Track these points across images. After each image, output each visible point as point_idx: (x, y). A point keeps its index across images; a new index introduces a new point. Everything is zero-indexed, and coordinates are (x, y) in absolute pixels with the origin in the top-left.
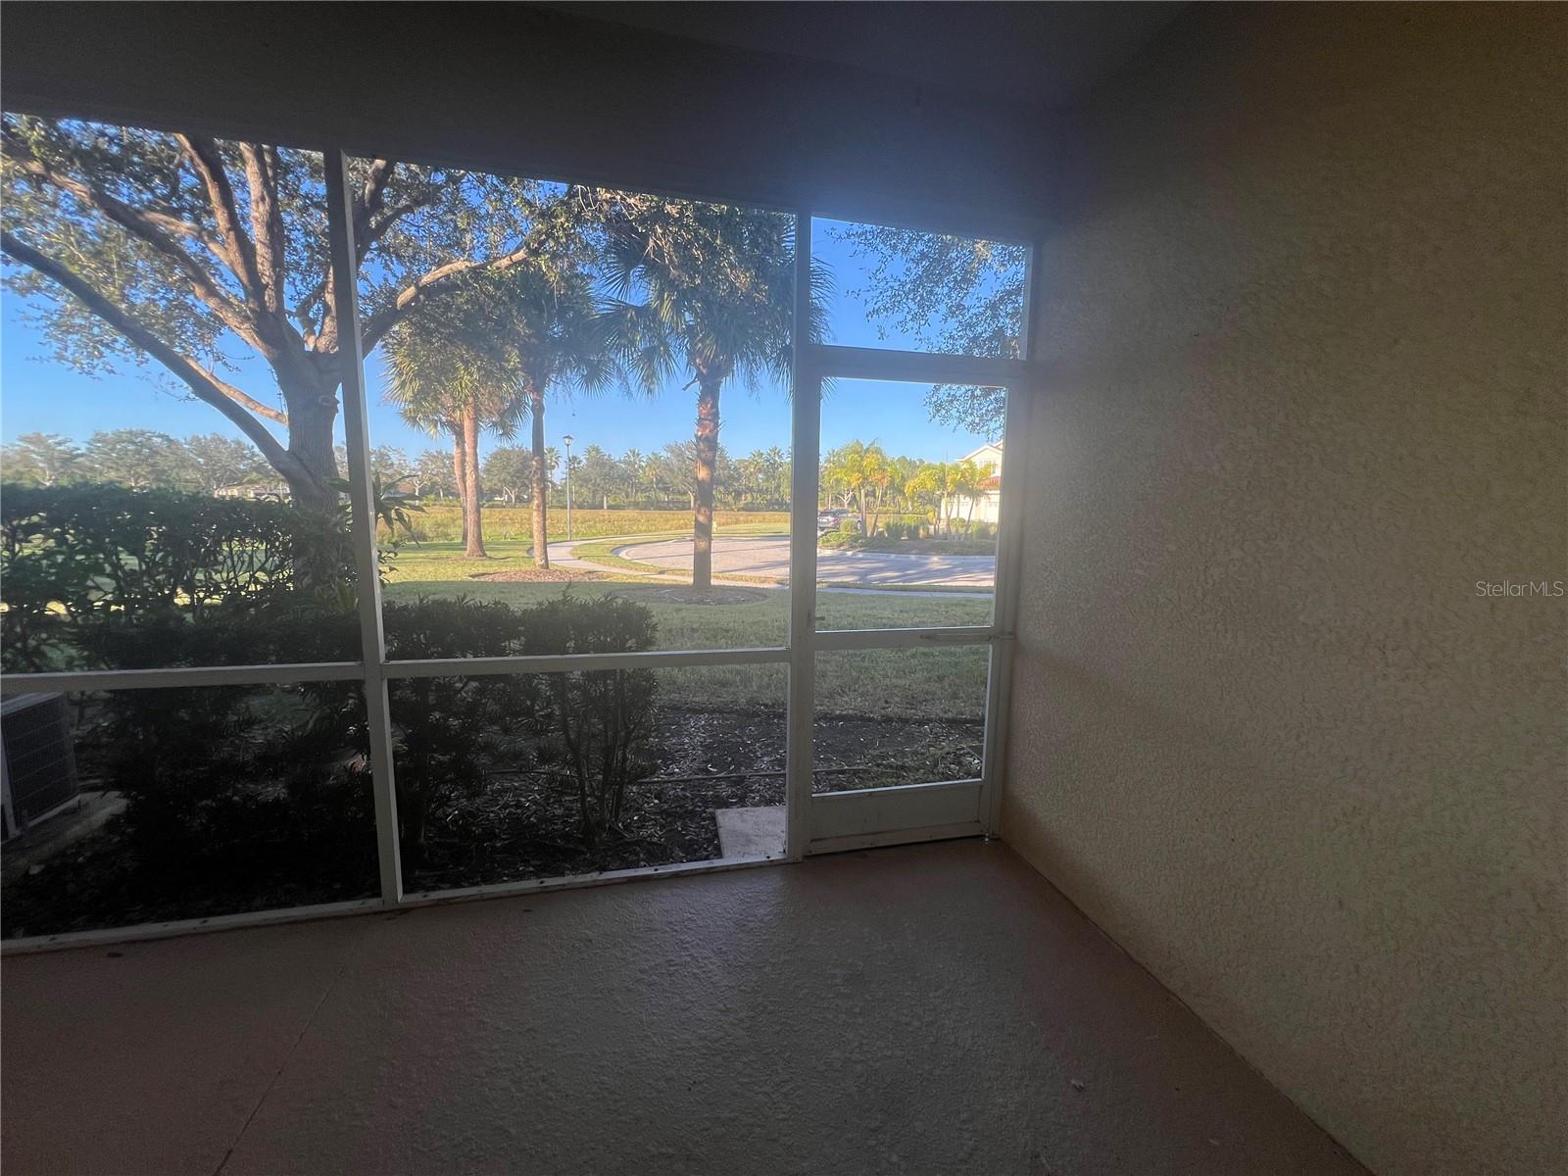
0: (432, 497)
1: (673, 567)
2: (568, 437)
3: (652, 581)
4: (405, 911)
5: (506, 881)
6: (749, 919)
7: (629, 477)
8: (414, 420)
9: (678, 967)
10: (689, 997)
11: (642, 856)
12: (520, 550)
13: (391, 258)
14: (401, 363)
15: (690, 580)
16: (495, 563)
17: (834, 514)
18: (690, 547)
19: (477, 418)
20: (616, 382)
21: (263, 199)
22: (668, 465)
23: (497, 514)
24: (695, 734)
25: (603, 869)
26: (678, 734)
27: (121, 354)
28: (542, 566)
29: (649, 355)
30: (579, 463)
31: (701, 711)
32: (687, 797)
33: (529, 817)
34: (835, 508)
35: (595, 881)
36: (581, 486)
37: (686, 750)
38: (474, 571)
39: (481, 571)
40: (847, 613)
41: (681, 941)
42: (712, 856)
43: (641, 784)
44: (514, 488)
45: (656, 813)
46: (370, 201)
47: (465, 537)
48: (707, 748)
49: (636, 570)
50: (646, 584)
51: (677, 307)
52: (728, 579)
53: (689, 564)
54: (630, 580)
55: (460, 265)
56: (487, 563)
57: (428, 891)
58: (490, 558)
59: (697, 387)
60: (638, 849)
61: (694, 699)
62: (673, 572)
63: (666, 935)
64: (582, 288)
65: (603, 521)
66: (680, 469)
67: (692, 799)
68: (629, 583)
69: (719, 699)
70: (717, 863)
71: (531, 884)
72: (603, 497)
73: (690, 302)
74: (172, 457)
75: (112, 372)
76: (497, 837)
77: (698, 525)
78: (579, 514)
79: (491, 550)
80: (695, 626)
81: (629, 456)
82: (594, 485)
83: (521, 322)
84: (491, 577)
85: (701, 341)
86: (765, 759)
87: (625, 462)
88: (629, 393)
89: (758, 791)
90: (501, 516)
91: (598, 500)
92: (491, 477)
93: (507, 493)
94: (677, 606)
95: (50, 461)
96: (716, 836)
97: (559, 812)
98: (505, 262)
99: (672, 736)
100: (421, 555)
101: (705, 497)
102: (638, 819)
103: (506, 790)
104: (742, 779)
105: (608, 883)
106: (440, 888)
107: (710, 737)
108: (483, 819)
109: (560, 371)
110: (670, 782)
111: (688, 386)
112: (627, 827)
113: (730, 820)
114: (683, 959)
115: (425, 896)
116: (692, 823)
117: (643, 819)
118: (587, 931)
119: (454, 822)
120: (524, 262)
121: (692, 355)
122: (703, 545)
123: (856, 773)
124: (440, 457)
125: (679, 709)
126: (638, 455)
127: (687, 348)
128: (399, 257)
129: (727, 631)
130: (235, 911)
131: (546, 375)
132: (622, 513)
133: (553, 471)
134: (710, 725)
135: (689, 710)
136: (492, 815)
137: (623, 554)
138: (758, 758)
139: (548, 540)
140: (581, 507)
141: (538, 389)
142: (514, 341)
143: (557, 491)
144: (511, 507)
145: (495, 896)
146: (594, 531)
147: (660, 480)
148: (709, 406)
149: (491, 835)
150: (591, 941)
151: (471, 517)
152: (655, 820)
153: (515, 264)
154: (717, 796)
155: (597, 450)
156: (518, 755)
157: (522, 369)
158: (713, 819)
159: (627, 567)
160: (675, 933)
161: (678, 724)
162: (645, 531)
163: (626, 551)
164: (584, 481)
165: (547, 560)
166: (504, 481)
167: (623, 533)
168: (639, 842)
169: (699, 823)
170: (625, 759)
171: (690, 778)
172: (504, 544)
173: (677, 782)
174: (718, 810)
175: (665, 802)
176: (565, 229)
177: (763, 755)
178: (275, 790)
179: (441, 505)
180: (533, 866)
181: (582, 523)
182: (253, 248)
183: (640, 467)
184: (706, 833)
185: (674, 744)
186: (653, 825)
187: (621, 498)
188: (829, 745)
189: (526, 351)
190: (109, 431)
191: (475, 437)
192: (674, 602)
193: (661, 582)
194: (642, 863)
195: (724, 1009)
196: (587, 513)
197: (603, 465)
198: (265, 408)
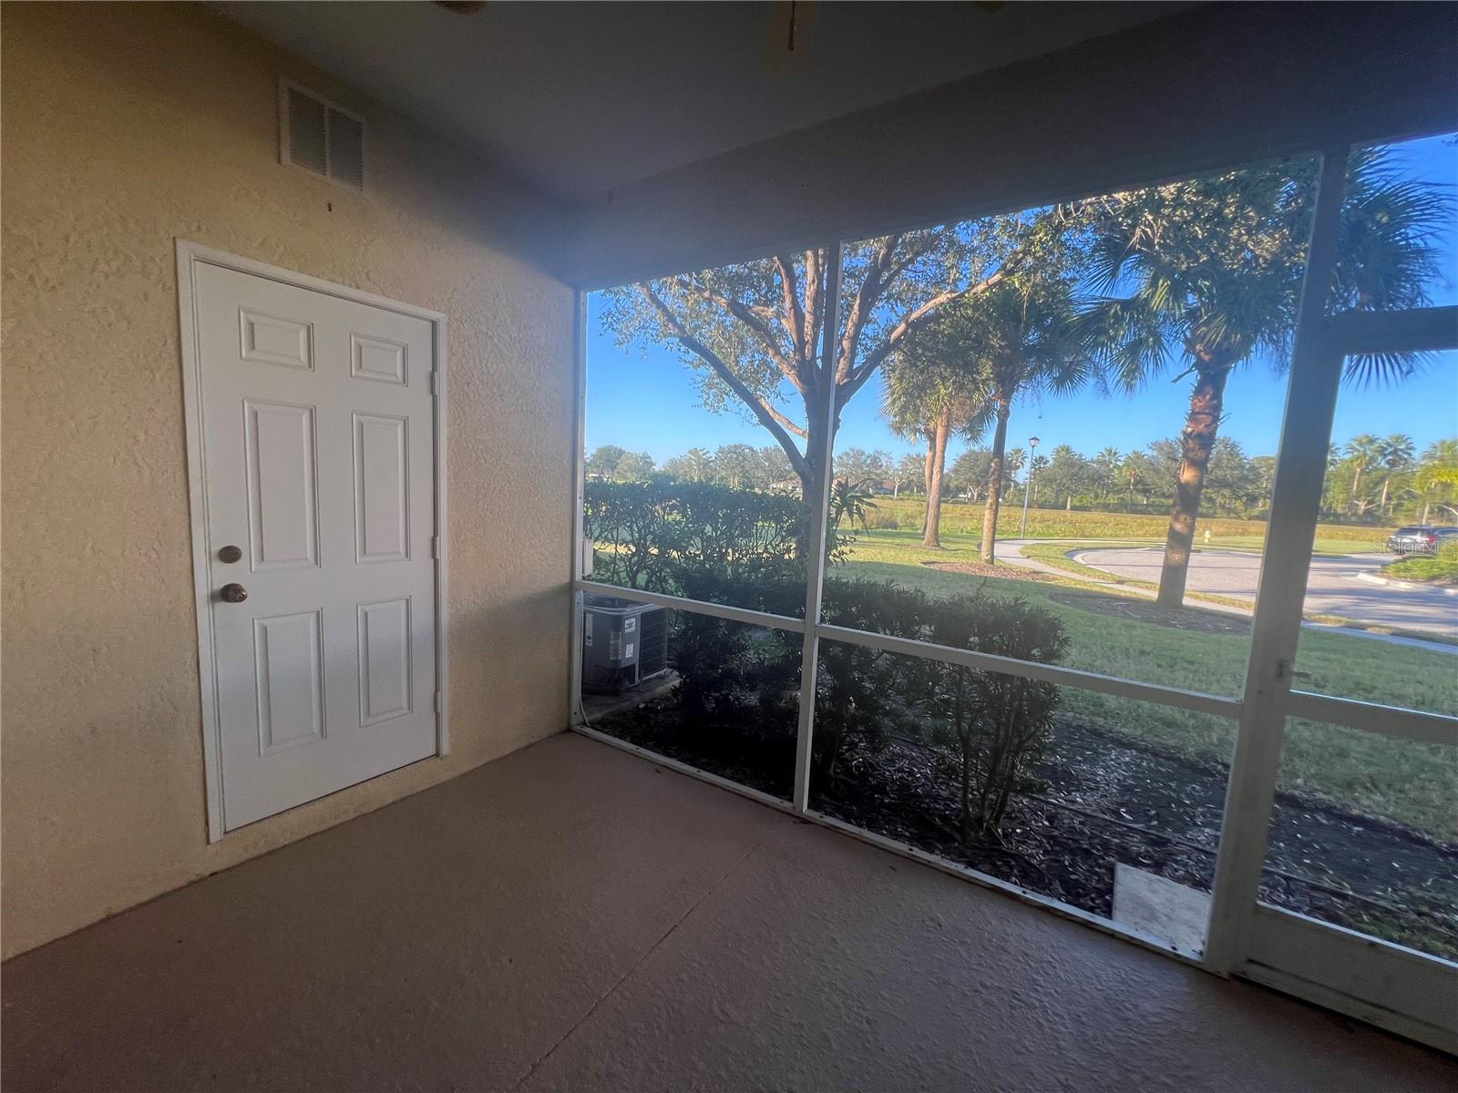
0: (908, 492)
1: (1137, 578)
2: (1035, 439)
3: (1105, 590)
4: (806, 821)
5: (884, 835)
6: (1127, 1005)
7: (1101, 478)
8: (899, 430)
9: (1023, 1005)
10: (1027, 1043)
11: (1016, 871)
12: (972, 544)
13: (896, 302)
14: (894, 385)
15: (1154, 595)
16: (946, 553)
17: (1429, 533)
18: (1159, 559)
19: (948, 425)
20: (1091, 381)
21: (814, 281)
22: (1151, 464)
23: (959, 509)
24: (1112, 770)
25: (972, 865)
26: (1093, 761)
27: (734, 401)
28: (987, 561)
29: (1134, 349)
30: (1045, 463)
31: (1129, 746)
32: (1084, 833)
33: (917, 787)
34: (1434, 524)
35: (959, 872)
36: (1045, 486)
37: (1097, 782)
38: (927, 559)
39: (933, 560)
40: (1419, 677)
41: (1034, 980)
42: (1098, 910)
43: (1034, 798)
44: (977, 486)
45: (1044, 836)
46: (881, 265)
47: (925, 529)
48: (1126, 789)
49: (1089, 576)
50: (1096, 592)
51: (1177, 292)
52: (1212, 601)
53: (1156, 576)
54: (1078, 586)
55: (943, 298)
56: (940, 552)
57: (826, 814)
58: (943, 548)
59: (1194, 377)
60: (1013, 863)
61: (1123, 730)
62: (1136, 583)
63: (1018, 964)
64: (1064, 293)
65: (1064, 522)
66: (1168, 469)
67: (1090, 838)
68: (1076, 589)
69: (1156, 739)
70: (1100, 920)
71: (902, 847)
72: (1067, 498)
73: (1195, 283)
74: (752, 461)
75: (727, 410)
76: (887, 794)
77: (1173, 534)
78: (1038, 513)
79: (946, 542)
80: (1146, 648)
81: (1103, 456)
82: (1058, 485)
83: (996, 336)
84: (940, 565)
85: (1206, 323)
86: (1207, 830)
87: (1098, 462)
88: (1106, 391)
89: (1186, 865)
90: (962, 512)
91: (1061, 500)
92: (957, 477)
93: (970, 490)
94: (1128, 622)
95: (699, 465)
96: (1111, 891)
97: (944, 794)
98: (982, 287)
99: (1085, 761)
100: (889, 541)
101: (1188, 502)
102: (1022, 833)
103: (904, 757)
104: (1162, 842)
105: (972, 881)
106: (835, 817)
107: (1134, 778)
108: (880, 774)
109: (1031, 375)
110: (1070, 810)
111: (1180, 377)
112: (1006, 835)
113: (1131, 881)
114: (1030, 1000)
115: (821, 817)
116: (1084, 863)
117: (1026, 835)
118: (939, 915)
119: (858, 767)
120: (1000, 283)
121: (1190, 344)
122: (1177, 557)
123: (1367, 906)
124: (919, 459)
125: (1100, 735)
126: (1115, 454)
127: (1185, 335)
128: (902, 301)
129: (1191, 663)
130: (715, 772)
131: (1016, 382)
132: (1087, 515)
133: (1018, 471)
134: (1138, 766)
135: (1113, 740)
136: (887, 773)
137: (1078, 558)
138: (1196, 824)
139: (997, 537)
140: (1041, 506)
141: (1006, 396)
142: (989, 353)
143: (1019, 490)
144: (972, 504)
145: (871, 842)
146: (1051, 531)
147: (1140, 481)
148: (1208, 397)
149: (881, 789)
150: (940, 925)
151: (932, 511)
152: (1041, 842)
153: (990, 287)
154: (1123, 848)
155: (1068, 450)
156: (915, 729)
157: (993, 379)
158: (1111, 870)
159: (1079, 572)
160: (1028, 968)
161: (1095, 751)
162: (1111, 535)
163: (1082, 555)
164: (1048, 481)
165: (993, 557)
166: (969, 480)
167: (1084, 536)
168: (1018, 857)
169: (1091, 866)
170: (1014, 766)
171: (1095, 814)
172: (958, 537)
173: (1077, 813)
174: (1120, 863)
175: (1056, 828)
176: (1043, 243)
177: (1205, 825)
178: (752, 699)
179: (913, 499)
180: (910, 833)
181: (1040, 522)
182: (803, 316)
183: (1116, 467)
184: (1098, 881)
185: (1083, 771)
186: (1036, 846)
187: (1089, 499)
188: (1325, 851)
189: (999, 360)
190: (725, 445)
191: (945, 442)
192: (1125, 616)
193: (1116, 593)
194: (1014, 879)
195: (1065, 1083)
196: (1048, 513)
197: (1072, 465)
198: (798, 428)
